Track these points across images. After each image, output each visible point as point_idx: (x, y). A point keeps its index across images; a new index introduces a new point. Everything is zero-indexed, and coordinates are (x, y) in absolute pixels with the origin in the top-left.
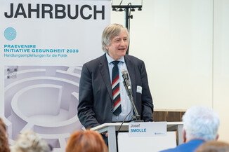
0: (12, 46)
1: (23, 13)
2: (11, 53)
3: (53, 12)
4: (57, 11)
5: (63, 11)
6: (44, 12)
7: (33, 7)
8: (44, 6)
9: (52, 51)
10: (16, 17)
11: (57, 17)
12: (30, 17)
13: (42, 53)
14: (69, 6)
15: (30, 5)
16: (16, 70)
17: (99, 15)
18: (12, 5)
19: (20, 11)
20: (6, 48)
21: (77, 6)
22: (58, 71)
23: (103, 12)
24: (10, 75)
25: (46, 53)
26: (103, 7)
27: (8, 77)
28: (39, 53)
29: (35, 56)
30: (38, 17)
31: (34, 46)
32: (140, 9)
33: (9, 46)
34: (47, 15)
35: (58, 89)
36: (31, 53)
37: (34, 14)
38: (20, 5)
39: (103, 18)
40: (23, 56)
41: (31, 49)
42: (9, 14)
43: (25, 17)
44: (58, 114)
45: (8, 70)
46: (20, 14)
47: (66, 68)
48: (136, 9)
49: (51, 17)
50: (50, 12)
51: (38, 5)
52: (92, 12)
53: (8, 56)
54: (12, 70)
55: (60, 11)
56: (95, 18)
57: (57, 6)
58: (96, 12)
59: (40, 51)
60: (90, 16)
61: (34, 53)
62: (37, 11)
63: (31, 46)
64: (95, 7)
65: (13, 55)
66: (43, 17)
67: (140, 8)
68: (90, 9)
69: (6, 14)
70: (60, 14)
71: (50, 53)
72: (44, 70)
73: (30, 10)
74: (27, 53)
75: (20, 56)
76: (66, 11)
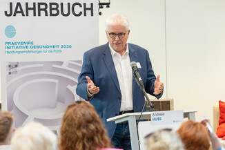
0: (13, 43)
1: (21, 12)
2: (11, 50)
3: (48, 10)
4: (51, 9)
5: (56, 9)
6: (40, 10)
7: (31, 6)
8: (39, 4)
9: (48, 47)
10: (15, 15)
11: (51, 15)
12: (27, 15)
13: (39, 49)
14: (62, 4)
15: (27, 4)
16: (16, 66)
17: (88, 12)
18: (11, 4)
19: (19, 10)
20: (7, 45)
21: (69, 4)
22: (54, 66)
23: (91, 9)
24: (11, 71)
25: (43, 49)
26: (92, 4)
27: (10, 73)
28: (36, 49)
29: (33, 52)
30: (35, 15)
31: (32, 43)
32: (108, 7)
33: (9, 43)
34: (43, 13)
35: (55, 83)
36: (29, 49)
37: (31, 12)
38: (19, 4)
39: (92, 15)
40: (22, 52)
41: (29, 45)
42: (9, 13)
43: (23, 15)
44: (55, 107)
45: (10, 66)
46: (19, 12)
47: (61, 63)
48: (105, 6)
49: (46, 15)
50: (45, 10)
51: (34, 4)
52: (82, 9)
53: (9, 53)
54: (13, 66)
55: (54, 9)
56: (85, 15)
57: (51, 4)
58: (85, 9)
59: (38, 47)
60: (81, 13)
61: (32, 50)
62: (34, 9)
63: (29, 43)
64: (85, 4)
65: (13, 52)
66: (39, 15)
67: (108, 5)
68: (81, 6)
69: (6, 12)
70: (54, 12)
71: (46, 49)
72: (41, 65)
73: (28, 9)
74: (26, 50)
75: (19, 53)
76: (59, 9)
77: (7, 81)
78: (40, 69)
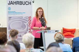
1: (12, 4)
3: (19, 3)
6: (17, 3)
7: (15, 2)
8: (17, 2)
9: (19, 13)
10: (11, 4)
11: (20, 4)
13: (17, 13)
15: (14, 1)
16: (11, 18)
17: (30, 4)
18: (10, 1)
19: (12, 3)
21: (25, 2)
23: (30, 3)
24: (10, 19)
25: (18, 13)
36: (14, 13)
37: (15, 4)
38: (12, 2)
41: (14, 12)
42: (9, 4)
49: (19, 4)
50: (18, 3)
51: (16, 1)
52: (28, 3)
54: (10, 18)
57: (20, 2)
58: (29, 3)
62: (16, 3)
64: (29, 2)
65: (10, 14)
72: (17, 18)
73: (14, 3)
74: (13, 13)
75: (12, 14)
76: (22, 3)
77: (8, 22)
78: (17, 19)
